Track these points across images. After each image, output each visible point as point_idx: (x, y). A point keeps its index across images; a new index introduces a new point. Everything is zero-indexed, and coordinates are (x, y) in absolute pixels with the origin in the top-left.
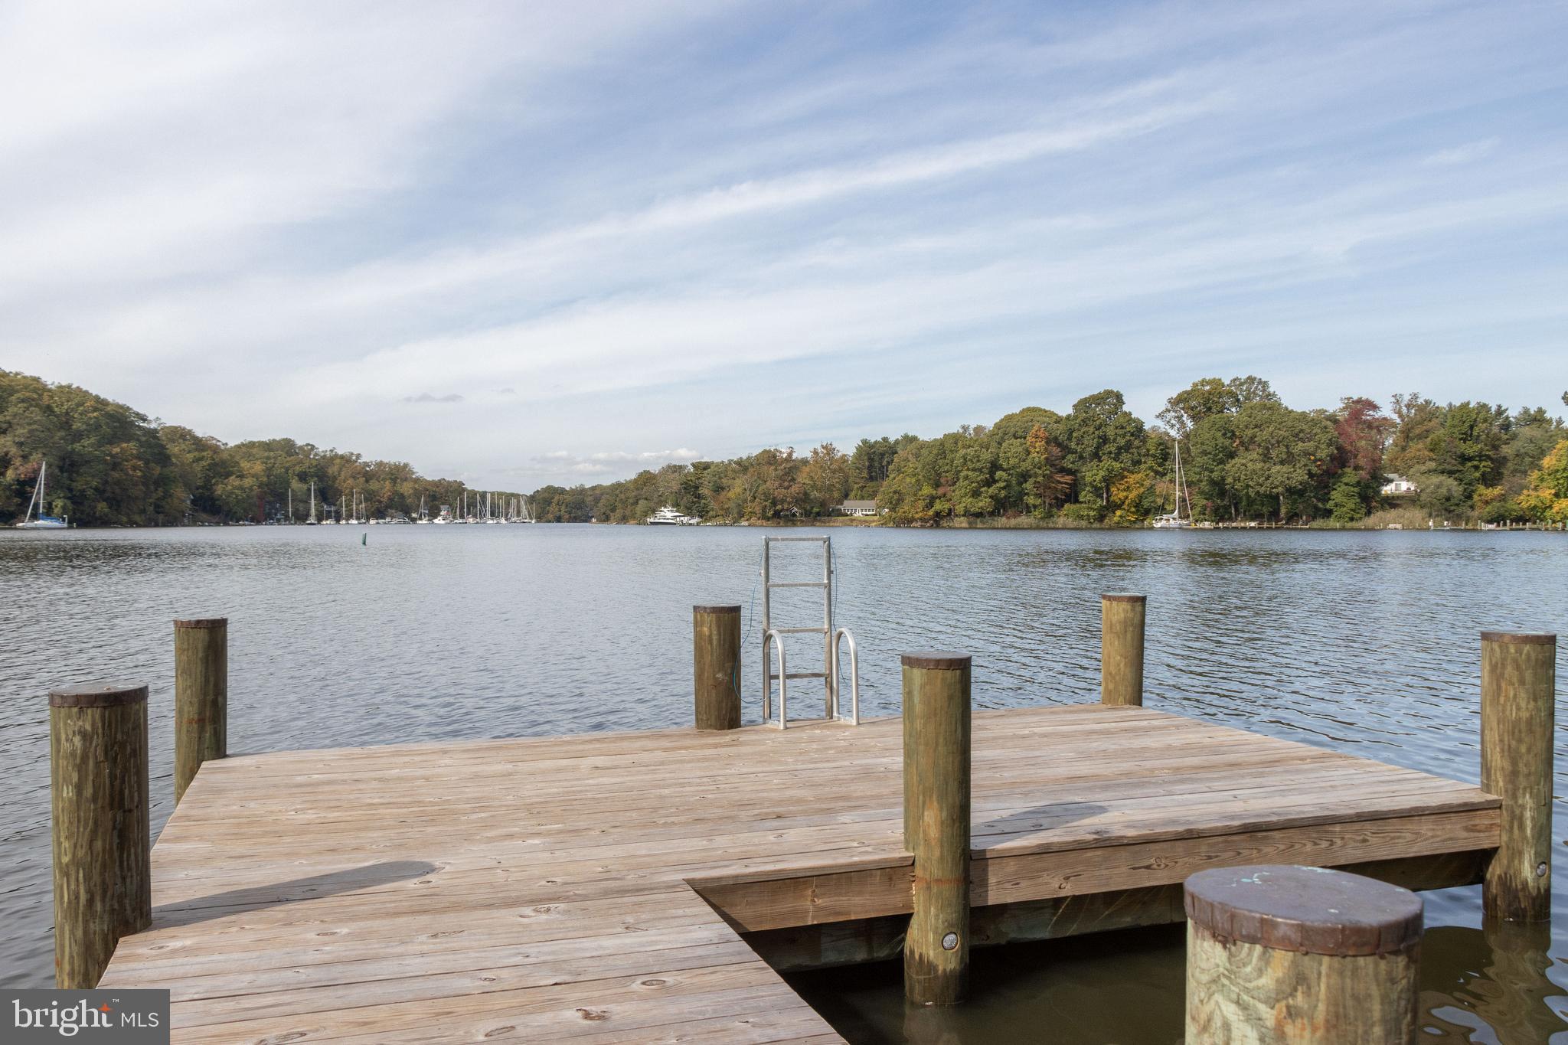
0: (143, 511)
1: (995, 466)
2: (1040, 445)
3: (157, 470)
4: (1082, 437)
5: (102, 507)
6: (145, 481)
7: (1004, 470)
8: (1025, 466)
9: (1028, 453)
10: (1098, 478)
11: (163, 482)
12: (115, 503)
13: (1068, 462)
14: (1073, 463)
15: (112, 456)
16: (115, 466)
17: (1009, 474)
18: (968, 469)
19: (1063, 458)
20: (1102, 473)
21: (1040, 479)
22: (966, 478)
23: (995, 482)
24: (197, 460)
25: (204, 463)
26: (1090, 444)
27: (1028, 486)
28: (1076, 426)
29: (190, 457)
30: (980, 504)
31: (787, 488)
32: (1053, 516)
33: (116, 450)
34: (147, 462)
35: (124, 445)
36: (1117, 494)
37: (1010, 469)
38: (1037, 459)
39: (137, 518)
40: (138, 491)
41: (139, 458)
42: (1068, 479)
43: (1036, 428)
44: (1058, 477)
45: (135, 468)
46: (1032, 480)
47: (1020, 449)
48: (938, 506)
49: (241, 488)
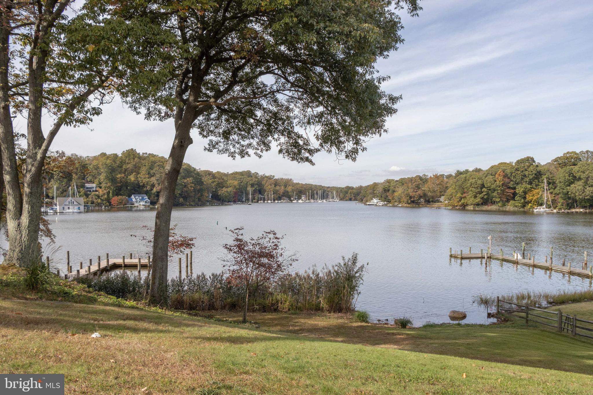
0: (194, 201)
1: (483, 186)
2: (501, 178)
3: (199, 187)
4: (515, 175)
5: (181, 200)
6: (195, 190)
7: (486, 188)
8: (493, 186)
9: (496, 181)
10: (521, 191)
11: (201, 191)
12: (185, 198)
13: (511, 185)
14: (513, 185)
15: (184, 183)
16: (185, 186)
17: (488, 190)
18: (472, 188)
19: (509, 183)
20: (522, 189)
21: (499, 191)
22: (471, 190)
23: (483, 192)
24: (213, 182)
25: (215, 183)
26: (518, 178)
27: (495, 194)
28: (514, 171)
29: (211, 181)
30: (476, 201)
31: (417, 192)
32: (505, 206)
33: (185, 181)
34: (195, 185)
35: (188, 179)
36: (529, 197)
37: (488, 187)
38: (498, 184)
39: (192, 203)
40: (192, 194)
41: (192, 183)
42: (512, 191)
43: (499, 171)
44: (507, 190)
45: (191, 187)
46: (496, 192)
47: (492, 180)
48: (462, 201)
49: (227, 192)
